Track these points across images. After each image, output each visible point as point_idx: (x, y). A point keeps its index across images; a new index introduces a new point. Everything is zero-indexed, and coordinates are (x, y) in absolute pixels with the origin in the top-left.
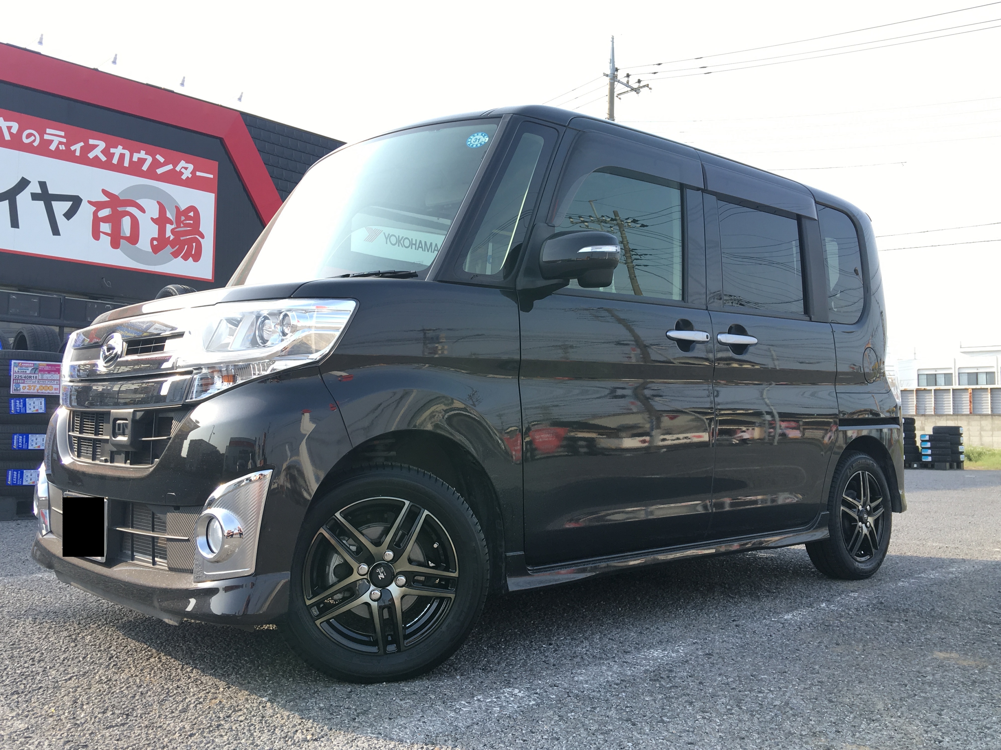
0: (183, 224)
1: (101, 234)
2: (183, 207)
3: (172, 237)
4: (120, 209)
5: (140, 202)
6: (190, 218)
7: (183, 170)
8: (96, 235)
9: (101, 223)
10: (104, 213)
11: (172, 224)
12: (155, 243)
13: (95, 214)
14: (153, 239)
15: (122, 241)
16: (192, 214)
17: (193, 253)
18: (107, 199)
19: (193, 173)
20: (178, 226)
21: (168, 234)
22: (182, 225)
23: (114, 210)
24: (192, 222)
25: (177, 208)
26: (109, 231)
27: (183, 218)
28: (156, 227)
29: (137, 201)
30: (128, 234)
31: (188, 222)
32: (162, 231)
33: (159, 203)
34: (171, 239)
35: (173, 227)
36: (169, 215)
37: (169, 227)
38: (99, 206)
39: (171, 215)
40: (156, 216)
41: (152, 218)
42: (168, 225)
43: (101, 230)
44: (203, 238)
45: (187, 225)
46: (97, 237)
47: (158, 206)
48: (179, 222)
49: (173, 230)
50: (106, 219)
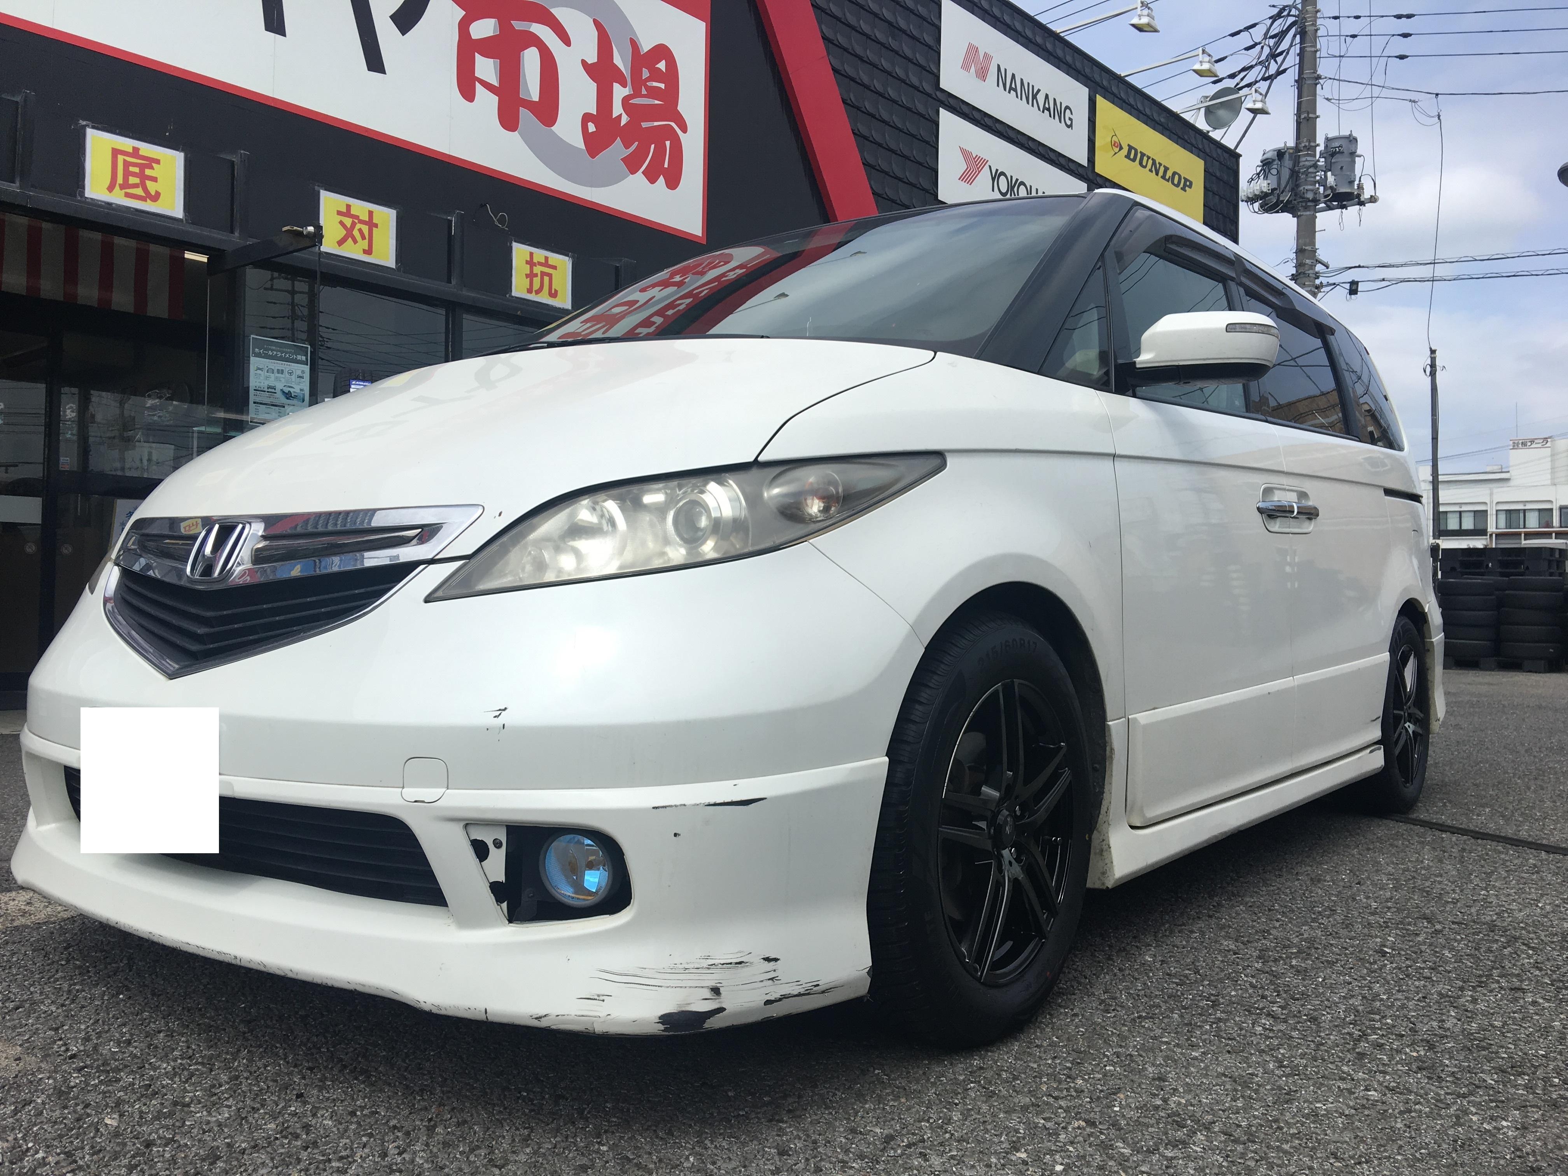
0: (647, 88)
1: (478, 86)
2: (646, 46)
3: (625, 119)
4: (518, 25)
5: (559, 13)
6: (656, 75)
8: (467, 84)
9: (477, 56)
10: (484, 28)
11: (624, 85)
12: (592, 128)
13: (464, 27)
14: (587, 118)
15: (524, 113)
16: (662, 65)
17: (666, 165)
20: (636, 94)
21: (617, 109)
22: (644, 92)
23: (504, 25)
24: (662, 86)
25: (634, 44)
26: (494, 81)
27: (646, 73)
28: (592, 87)
29: (554, 11)
30: (535, 96)
31: (655, 84)
32: (604, 98)
33: (596, 23)
34: (623, 122)
35: (627, 91)
36: (618, 60)
37: (619, 92)
38: (472, 7)
39: (621, 61)
40: (592, 59)
41: (584, 62)
42: (616, 87)
43: (478, 74)
44: (684, 129)
45: (653, 93)
46: (468, 94)
47: (595, 33)
48: (637, 83)
49: (625, 101)
50: (487, 47)
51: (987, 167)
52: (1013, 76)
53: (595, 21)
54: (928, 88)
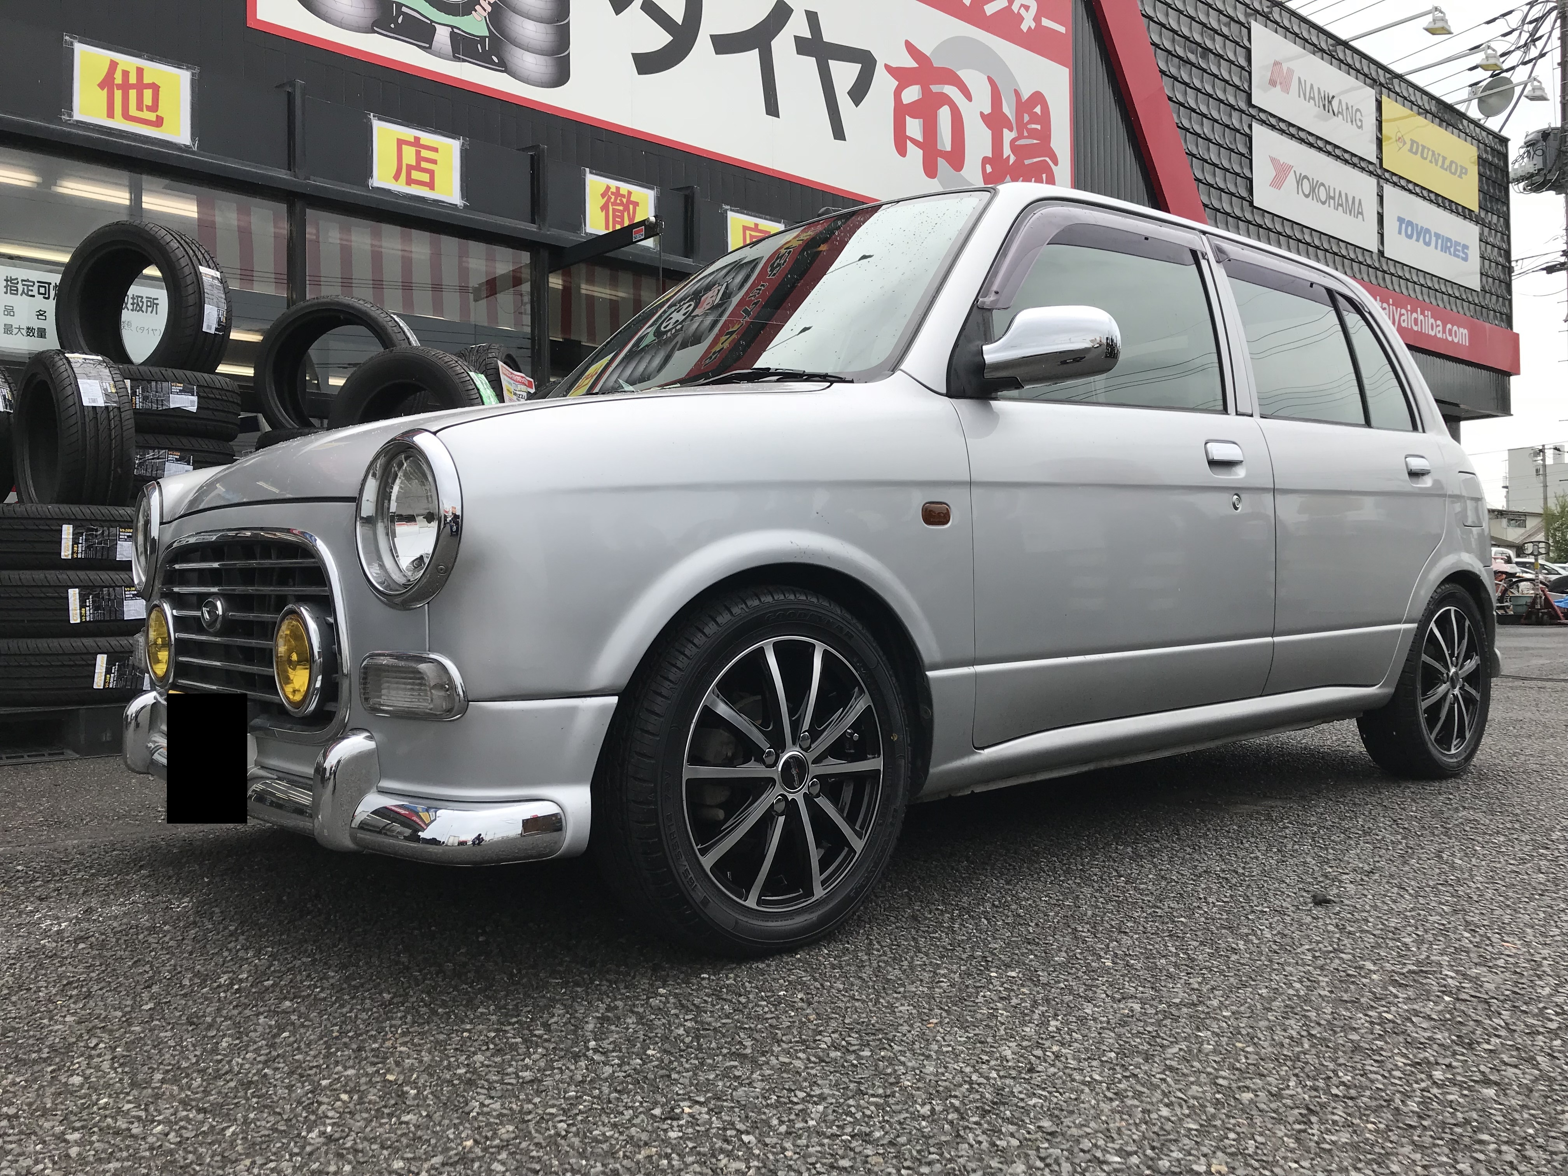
0: (1027, 130)
1: (909, 143)
2: (1025, 95)
3: (1012, 159)
4: (935, 88)
5: (962, 74)
6: (1034, 118)
7: (1023, 11)
8: (901, 142)
9: (908, 118)
10: (912, 94)
11: (1011, 130)
12: (989, 169)
13: (897, 94)
14: (985, 161)
15: (942, 163)
16: (1038, 110)
18: (912, 64)
19: (1037, 19)
20: (1020, 136)
21: (1007, 151)
22: (1026, 134)
23: (926, 91)
24: (1038, 127)
25: (1017, 93)
26: (919, 137)
27: (1026, 118)
28: (988, 134)
29: (959, 73)
30: (948, 148)
31: (1034, 126)
32: (997, 142)
33: (990, 79)
34: (1011, 162)
35: (1013, 135)
36: (1006, 109)
37: (1008, 136)
38: (903, 77)
39: (1008, 110)
40: (987, 110)
41: (981, 113)
42: (1006, 131)
43: (909, 133)
44: (1056, 164)
45: (1033, 134)
46: (902, 151)
47: (988, 88)
48: (1021, 126)
49: (1013, 142)
50: (914, 110)
51: (1292, 172)
52: (1312, 86)
53: (989, 78)
54: (1243, 105)
